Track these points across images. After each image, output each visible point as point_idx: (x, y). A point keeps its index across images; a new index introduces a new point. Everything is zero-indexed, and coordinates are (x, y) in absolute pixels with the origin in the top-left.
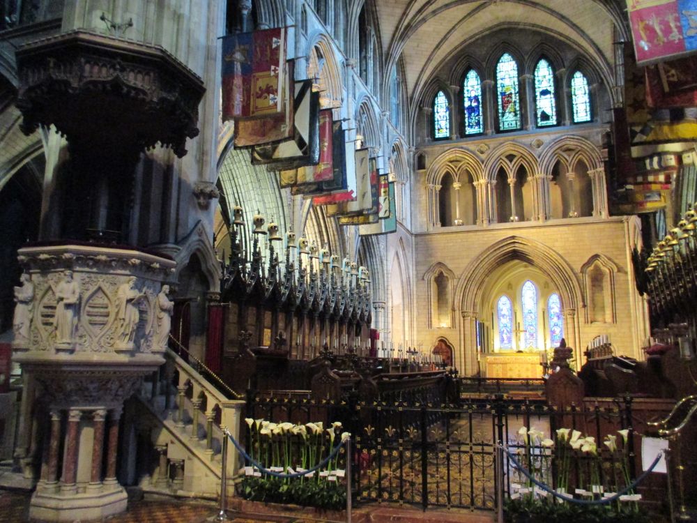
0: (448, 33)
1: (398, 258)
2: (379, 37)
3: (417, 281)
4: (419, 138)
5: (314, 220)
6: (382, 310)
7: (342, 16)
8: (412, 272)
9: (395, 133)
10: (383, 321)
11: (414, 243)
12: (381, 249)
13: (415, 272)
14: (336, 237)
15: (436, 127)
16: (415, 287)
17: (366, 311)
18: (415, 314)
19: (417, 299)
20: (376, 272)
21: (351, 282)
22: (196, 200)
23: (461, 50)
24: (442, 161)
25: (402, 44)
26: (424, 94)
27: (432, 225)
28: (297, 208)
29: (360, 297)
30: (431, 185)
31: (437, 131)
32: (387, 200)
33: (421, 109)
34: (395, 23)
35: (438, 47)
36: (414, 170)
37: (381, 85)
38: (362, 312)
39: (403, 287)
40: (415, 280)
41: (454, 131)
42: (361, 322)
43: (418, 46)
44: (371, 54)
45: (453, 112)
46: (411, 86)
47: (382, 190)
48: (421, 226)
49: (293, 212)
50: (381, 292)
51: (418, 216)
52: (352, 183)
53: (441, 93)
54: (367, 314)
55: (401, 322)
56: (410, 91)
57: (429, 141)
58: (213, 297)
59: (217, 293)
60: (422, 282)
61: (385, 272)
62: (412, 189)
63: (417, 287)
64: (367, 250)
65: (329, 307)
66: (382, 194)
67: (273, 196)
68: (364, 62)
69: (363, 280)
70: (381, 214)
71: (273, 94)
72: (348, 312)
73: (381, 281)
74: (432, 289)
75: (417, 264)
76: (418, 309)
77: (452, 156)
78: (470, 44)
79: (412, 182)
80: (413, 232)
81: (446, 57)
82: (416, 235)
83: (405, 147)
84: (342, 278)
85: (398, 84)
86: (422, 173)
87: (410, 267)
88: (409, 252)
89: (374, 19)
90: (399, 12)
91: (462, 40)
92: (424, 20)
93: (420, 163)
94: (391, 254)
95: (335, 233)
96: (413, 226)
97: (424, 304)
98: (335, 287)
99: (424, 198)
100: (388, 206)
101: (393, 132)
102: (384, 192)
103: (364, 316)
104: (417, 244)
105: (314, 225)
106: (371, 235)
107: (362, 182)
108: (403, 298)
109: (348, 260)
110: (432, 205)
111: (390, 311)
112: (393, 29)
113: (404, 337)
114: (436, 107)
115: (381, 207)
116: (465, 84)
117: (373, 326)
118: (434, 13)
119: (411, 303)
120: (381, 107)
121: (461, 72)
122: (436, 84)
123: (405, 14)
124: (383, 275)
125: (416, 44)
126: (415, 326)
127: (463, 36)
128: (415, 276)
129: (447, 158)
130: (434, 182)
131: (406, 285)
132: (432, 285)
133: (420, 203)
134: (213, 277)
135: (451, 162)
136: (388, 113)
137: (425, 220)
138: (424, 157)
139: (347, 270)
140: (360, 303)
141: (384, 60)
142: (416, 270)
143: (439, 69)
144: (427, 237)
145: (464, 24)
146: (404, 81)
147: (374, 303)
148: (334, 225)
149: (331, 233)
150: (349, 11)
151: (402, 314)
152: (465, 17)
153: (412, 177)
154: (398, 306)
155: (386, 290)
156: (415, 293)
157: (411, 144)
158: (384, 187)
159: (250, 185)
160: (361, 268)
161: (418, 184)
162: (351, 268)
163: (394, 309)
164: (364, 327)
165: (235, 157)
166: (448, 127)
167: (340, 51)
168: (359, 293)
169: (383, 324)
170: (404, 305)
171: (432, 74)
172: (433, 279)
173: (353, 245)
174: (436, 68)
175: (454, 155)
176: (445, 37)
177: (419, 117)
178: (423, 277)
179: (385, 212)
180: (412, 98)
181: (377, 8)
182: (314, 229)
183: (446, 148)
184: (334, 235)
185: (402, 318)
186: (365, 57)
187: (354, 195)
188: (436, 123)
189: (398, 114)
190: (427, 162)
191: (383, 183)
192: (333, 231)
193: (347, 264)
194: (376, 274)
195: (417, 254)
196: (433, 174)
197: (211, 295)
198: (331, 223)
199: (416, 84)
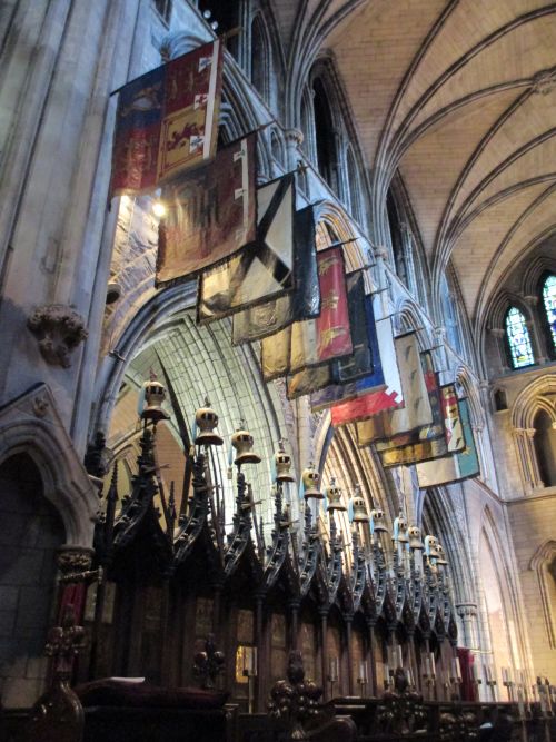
0: (510, 231)
1: (487, 537)
2: (419, 237)
3: (522, 572)
4: (492, 370)
5: (344, 467)
6: (473, 619)
7: (362, 198)
8: (512, 561)
9: (457, 361)
10: (476, 636)
11: (507, 515)
12: (459, 520)
13: (515, 560)
14: (382, 492)
15: (514, 354)
16: (518, 582)
17: (445, 615)
18: (525, 625)
19: (525, 601)
20: (455, 555)
21: (412, 562)
22: (34, 341)
23: (533, 252)
24: (532, 394)
25: (450, 244)
26: (490, 313)
27: (529, 485)
28: (305, 431)
29: (431, 589)
30: (519, 429)
31: (515, 360)
32: (458, 422)
33: (488, 332)
34: (437, 216)
35: (500, 250)
36: (492, 413)
37: (429, 295)
38: (438, 617)
39: (500, 583)
40: (517, 571)
41: (540, 352)
42: (438, 636)
43: (472, 253)
44: (409, 255)
45: (535, 330)
46: (470, 304)
47: (448, 409)
48: (515, 489)
49: (298, 439)
50: (467, 588)
51: (508, 475)
52: (393, 380)
53: (514, 311)
54: (446, 620)
55: (505, 640)
56: (470, 310)
57: (506, 371)
58: (73, 558)
59: (81, 551)
60: (528, 573)
61: (470, 556)
62: (493, 437)
63: (522, 583)
64: (436, 521)
65: (374, 603)
66: (449, 414)
67: (258, 407)
68: (401, 266)
69: (434, 560)
70: (452, 447)
71: (197, 134)
72: (412, 615)
73: (465, 570)
74: (546, 584)
75: (517, 546)
76: (528, 617)
77: (543, 387)
78: (543, 243)
79: (492, 429)
80: (503, 498)
81: (513, 263)
82: (509, 504)
83: (475, 382)
84: (396, 552)
85: (453, 303)
86: (505, 414)
87: (507, 550)
88: (502, 528)
89: (409, 216)
90: (441, 202)
91: (530, 238)
92: (476, 212)
93: (499, 402)
94: (476, 531)
95: (380, 486)
96: (502, 490)
97: (538, 607)
98: (382, 566)
99: (512, 449)
100: (460, 432)
101: (454, 360)
102: (452, 411)
103: (443, 624)
104: (511, 516)
105: (343, 476)
106: (435, 486)
107: (412, 384)
108: (503, 600)
109: (402, 521)
110: (525, 457)
111: (485, 619)
112: (437, 225)
113: (514, 665)
114: (509, 330)
115: (449, 434)
116: (545, 294)
117: (460, 644)
118: (489, 202)
119: (516, 608)
120: (432, 320)
121: (536, 279)
122: (506, 299)
123: (449, 204)
124: (468, 561)
125: (469, 251)
126: (528, 645)
127: (530, 234)
128: (515, 566)
129: (537, 390)
130: (523, 425)
131: (504, 578)
132: (545, 577)
133: (507, 455)
134: (72, 512)
135: (544, 395)
136: (443, 330)
137: (518, 479)
138: (503, 394)
139: (402, 537)
140: (432, 600)
141: (428, 264)
142: (517, 556)
143: (505, 279)
144: (527, 504)
145: (530, 216)
146: (461, 298)
147: (457, 607)
148: (376, 473)
149: (372, 487)
150: (373, 191)
151: (504, 627)
152: (529, 208)
153: (491, 422)
154: (497, 614)
155: (475, 585)
156: (520, 592)
157: (482, 377)
158: (451, 404)
159: (218, 391)
160: (427, 538)
161: (501, 431)
162: (411, 537)
163: (491, 617)
164: (445, 646)
165: (190, 346)
166: (530, 351)
167: (363, 236)
168: (429, 582)
169: (477, 641)
170: (505, 612)
171: (496, 287)
172: (544, 567)
173: (412, 509)
174: (501, 278)
175: (547, 384)
176: (507, 236)
177: (487, 342)
178: (530, 565)
179: (458, 441)
180: (474, 319)
181: (412, 201)
182: (345, 482)
183: (533, 377)
184: (378, 489)
185: (505, 633)
186: (403, 260)
187: (399, 400)
188: (513, 349)
189: (458, 340)
190: (509, 399)
191: (447, 397)
192: (376, 483)
193: (402, 528)
194: (456, 559)
195: (514, 531)
196: (520, 415)
197: (67, 555)
198: (366, 454)
199: (478, 301)
